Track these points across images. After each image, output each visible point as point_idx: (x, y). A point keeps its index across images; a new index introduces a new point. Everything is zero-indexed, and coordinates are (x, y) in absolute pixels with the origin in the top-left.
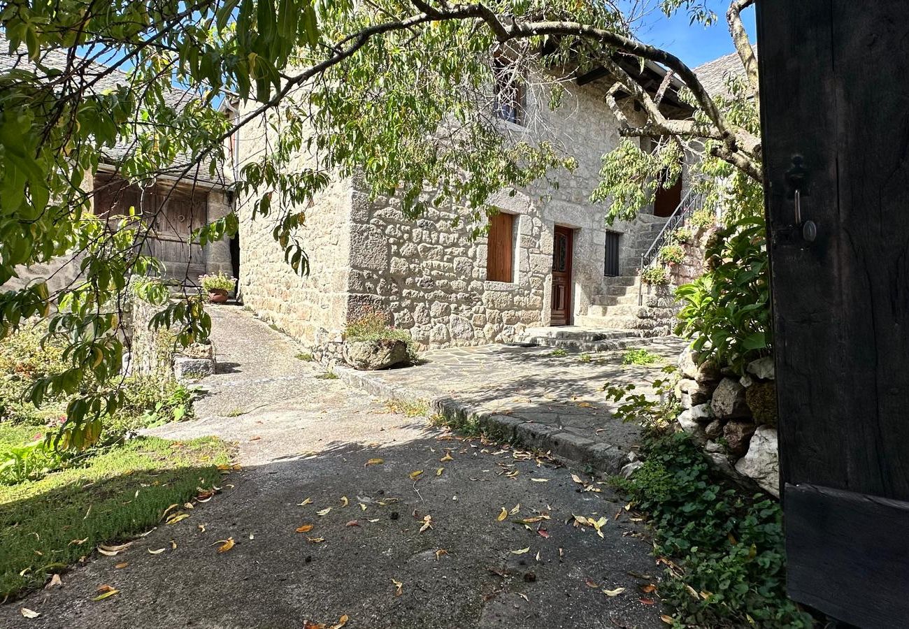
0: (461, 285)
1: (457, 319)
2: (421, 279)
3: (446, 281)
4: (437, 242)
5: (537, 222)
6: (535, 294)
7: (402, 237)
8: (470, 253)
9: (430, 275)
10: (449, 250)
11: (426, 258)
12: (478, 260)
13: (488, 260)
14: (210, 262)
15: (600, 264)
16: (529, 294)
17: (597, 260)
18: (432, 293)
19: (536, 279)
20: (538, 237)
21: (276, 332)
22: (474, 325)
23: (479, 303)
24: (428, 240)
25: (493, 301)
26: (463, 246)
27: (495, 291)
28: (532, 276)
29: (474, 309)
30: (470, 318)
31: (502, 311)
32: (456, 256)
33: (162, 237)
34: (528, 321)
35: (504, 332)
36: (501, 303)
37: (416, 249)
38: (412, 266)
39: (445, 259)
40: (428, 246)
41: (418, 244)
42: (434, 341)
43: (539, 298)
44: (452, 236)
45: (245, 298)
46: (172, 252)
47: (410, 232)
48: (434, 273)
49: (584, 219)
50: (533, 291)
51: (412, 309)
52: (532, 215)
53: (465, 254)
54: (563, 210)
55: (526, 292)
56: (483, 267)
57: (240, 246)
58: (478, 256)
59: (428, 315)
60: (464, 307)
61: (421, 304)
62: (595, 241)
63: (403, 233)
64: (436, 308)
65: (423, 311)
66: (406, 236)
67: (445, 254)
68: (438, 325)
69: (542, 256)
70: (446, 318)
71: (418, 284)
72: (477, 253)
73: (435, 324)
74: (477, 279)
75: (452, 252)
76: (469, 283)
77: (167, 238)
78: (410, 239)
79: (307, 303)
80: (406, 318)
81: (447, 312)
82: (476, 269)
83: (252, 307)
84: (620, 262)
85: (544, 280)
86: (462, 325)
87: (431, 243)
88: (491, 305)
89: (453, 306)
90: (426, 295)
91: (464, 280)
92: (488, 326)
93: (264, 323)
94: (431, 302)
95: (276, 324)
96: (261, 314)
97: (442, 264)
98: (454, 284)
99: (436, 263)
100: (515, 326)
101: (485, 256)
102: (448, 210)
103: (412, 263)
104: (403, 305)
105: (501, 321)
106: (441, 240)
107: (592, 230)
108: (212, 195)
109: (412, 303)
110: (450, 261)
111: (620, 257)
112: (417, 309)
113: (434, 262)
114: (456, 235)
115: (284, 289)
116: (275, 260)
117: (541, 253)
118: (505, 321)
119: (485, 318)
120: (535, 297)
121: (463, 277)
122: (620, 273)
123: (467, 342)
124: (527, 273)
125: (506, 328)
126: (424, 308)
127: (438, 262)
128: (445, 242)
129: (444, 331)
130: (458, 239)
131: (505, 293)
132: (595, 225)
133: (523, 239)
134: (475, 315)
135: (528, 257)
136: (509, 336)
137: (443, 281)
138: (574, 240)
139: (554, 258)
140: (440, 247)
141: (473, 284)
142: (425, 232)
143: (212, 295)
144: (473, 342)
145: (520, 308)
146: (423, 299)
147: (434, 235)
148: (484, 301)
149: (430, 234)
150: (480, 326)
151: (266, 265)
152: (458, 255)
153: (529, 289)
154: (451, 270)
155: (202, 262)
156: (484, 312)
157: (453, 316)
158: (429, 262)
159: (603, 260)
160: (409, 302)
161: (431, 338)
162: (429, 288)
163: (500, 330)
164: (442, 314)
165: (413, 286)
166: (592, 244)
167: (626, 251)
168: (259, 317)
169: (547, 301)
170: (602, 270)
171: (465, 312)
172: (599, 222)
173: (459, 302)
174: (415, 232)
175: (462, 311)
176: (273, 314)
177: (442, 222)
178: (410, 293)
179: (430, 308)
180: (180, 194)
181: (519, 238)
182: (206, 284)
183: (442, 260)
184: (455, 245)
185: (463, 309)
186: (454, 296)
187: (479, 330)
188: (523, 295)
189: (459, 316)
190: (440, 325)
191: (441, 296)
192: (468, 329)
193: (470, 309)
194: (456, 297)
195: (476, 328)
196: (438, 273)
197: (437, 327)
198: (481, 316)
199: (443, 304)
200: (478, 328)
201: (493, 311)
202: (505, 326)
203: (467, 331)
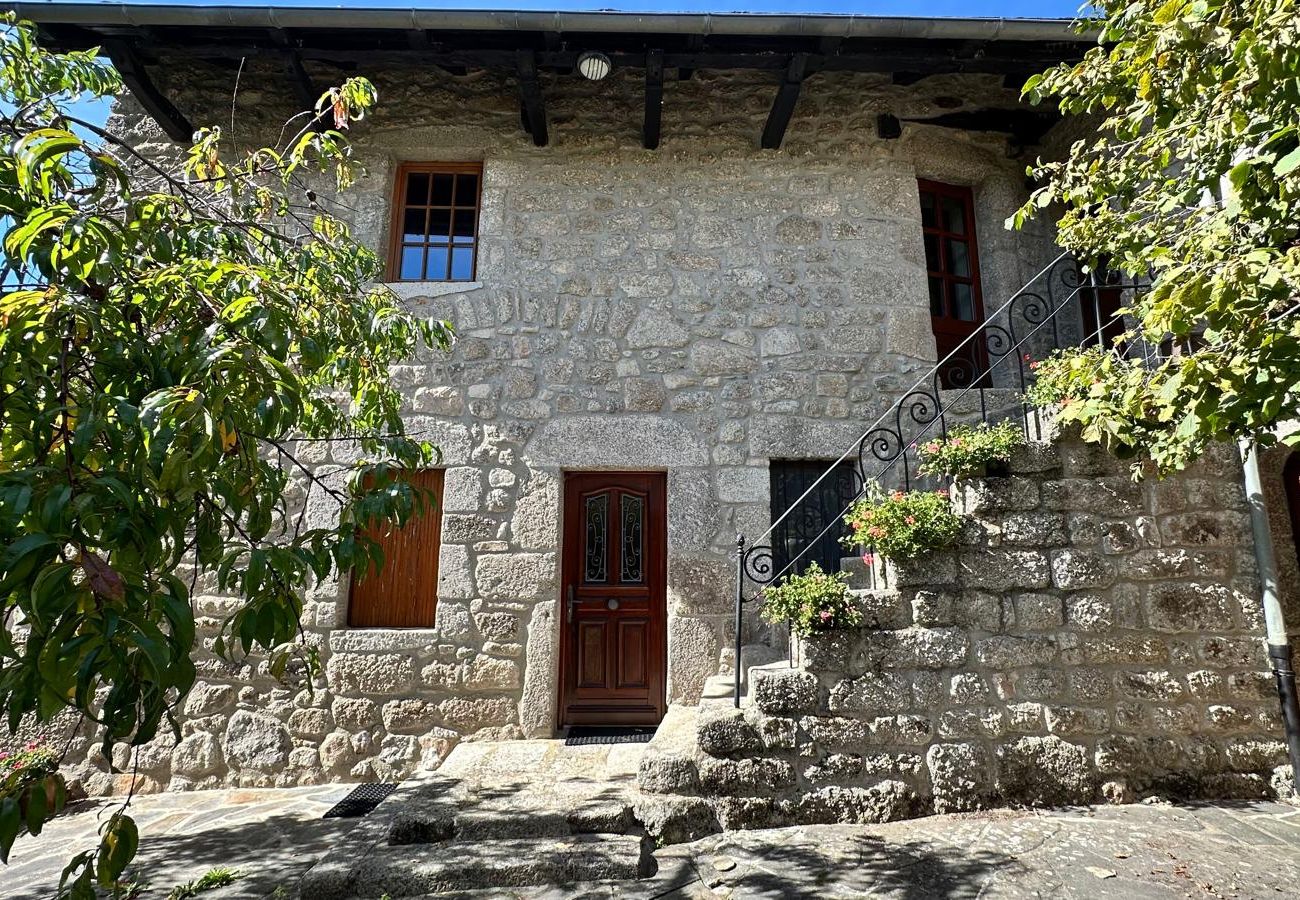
1: (247, 722)
6: (496, 654)
12: (314, 584)
16: (470, 655)
19: (496, 615)
20: (503, 511)
22: (295, 734)
23: (318, 683)
25: (353, 677)
27: (360, 653)
28: (483, 608)
29: (297, 699)
30: (284, 718)
31: (379, 700)
34: (465, 724)
35: (386, 752)
36: (376, 681)
39: (229, 590)
42: (178, 772)
43: (509, 663)
50: (487, 646)
52: (484, 463)
54: (592, 435)
55: (461, 650)
56: (328, 599)
60: (276, 691)
64: (194, 697)
68: (198, 733)
70: (218, 719)
73: (190, 732)
74: (312, 628)
81: (220, 704)
82: (309, 604)
86: (257, 735)
88: (346, 686)
89: (241, 694)
92: (336, 736)
100: (421, 738)
105: (373, 723)
107: (710, 468)
117: (515, 548)
118: (387, 724)
119: (327, 717)
123: (263, 778)
124: (467, 602)
125: (390, 744)
129: (206, 749)
131: (388, 658)
132: (723, 455)
133: (452, 523)
134: (298, 711)
135: (472, 564)
137: (217, 637)
141: (303, 638)
144: (280, 779)
145: (440, 693)
148: (330, 678)
150: (309, 737)
153: (473, 642)
156: (326, 704)
157: (240, 714)
161: (174, 765)
163: (369, 750)
164: (208, 709)
166: (715, 505)
171: (273, 704)
173: (259, 684)
175: (265, 702)
179: (182, 700)
181: (445, 519)
183: (220, 593)
185: (269, 698)
186: (246, 669)
187: (308, 746)
188: (450, 659)
189: (254, 716)
190: (202, 733)
191: (213, 670)
192: (272, 745)
193: (291, 697)
194: (253, 671)
195: (299, 742)
196: (207, 622)
197: (192, 737)
198: (314, 712)
199: (215, 688)
200: (305, 742)
201: (351, 700)
202: (389, 736)
203: (269, 750)
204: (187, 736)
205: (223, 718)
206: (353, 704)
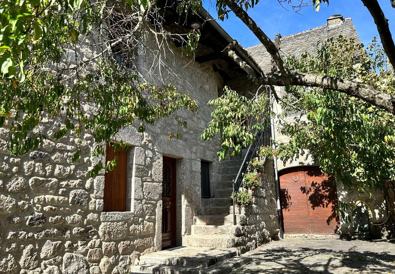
0: (76, 219)
1: (72, 258)
2: (30, 217)
3: (59, 217)
4: (52, 175)
5: (149, 153)
6: (149, 220)
7: (10, 170)
8: (88, 185)
9: (42, 211)
10: (64, 183)
11: (38, 193)
12: (95, 191)
13: (105, 190)
15: (198, 188)
16: (143, 221)
17: (195, 185)
18: (43, 233)
19: (149, 205)
20: (150, 167)
22: (90, 261)
23: (95, 237)
24: (41, 172)
25: (109, 232)
26: (80, 178)
27: (111, 222)
28: (146, 203)
29: (89, 244)
30: (85, 254)
31: (118, 242)
32: (72, 189)
34: (141, 249)
35: (120, 263)
36: (117, 234)
37: (26, 183)
38: (20, 203)
39: (60, 193)
40: (41, 179)
41: (30, 177)
43: (152, 224)
44: (68, 169)
47: (20, 165)
48: (46, 208)
49: (185, 151)
50: (147, 217)
51: (17, 254)
52: (145, 147)
53: (82, 185)
54: (169, 143)
55: (140, 219)
56: (100, 198)
58: (95, 188)
59: (38, 258)
60: (79, 243)
61: (30, 246)
62: (194, 169)
63: (12, 165)
64: (47, 249)
65: (32, 255)
66: (14, 169)
67: (60, 187)
68: (50, 267)
69: (155, 184)
70: (59, 258)
71: (27, 223)
72: (95, 184)
73: (46, 267)
74: (94, 211)
75: (67, 185)
76: (84, 217)
78: (20, 172)
80: (10, 264)
81: (59, 251)
82: (93, 200)
84: (211, 185)
85: (155, 206)
86: (76, 263)
87: (44, 176)
88: (107, 237)
89: (66, 245)
90: (36, 235)
91: (80, 213)
92: (104, 260)
94: (42, 243)
97: (56, 198)
98: (69, 219)
99: (48, 197)
100: (131, 256)
101: (102, 186)
102: (66, 142)
103: (21, 199)
104: (7, 250)
105: (116, 252)
106: (57, 171)
107: (191, 160)
109: (18, 246)
110: (66, 194)
111: (211, 181)
112: (25, 252)
113: (47, 197)
114: (73, 167)
117: (153, 181)
118: (120, 251)
119: (101, 252)
120: (148, 223)
121: (79, 210)
122: (212, 195)
124: (141, 200)
125: (122, 260)
126: (32, 251)
127: (52, 196)
128: (60, 174)
130: (75, 170)
131: (120, 223)
132: (193, 156)
133: (137, 169)
134: (90, 250)
135: (142, 186)
136: (125, 268)
137: (57, 217)
138: (178, 168)
139: (163, 186)
140: (54, 180)
141: (90, 216)
142: (37, 164)
145: (135, 237)
146: (31, 240)
147: (48, 168)
148: (101, 233)
149: (44, 167)
150: (95, 261)
152: (75, 188)
153: (143, 216)
154: (66, 203)
156: (100, 246)
157: (67, 255)
158: (42, 197)
159: (200, 184)
160: (14, 245)
162: (41, 226)
163: (116, 263)
165: (21, 225)
166: (191, 171)
167: (215, 176)
169: (158, 225)
170: (199, 193)
171: (80, 248)
172: (195, 153)
173: (74, 239)
174: (26, 165)
175: (77, 248)
177: (57, 154)
178: (16, 235)
179: (39, 251)
181: (134, 166)
183: (56, 194)
184: (71, 177)
185: (78, 246)
186: (68, 232)
187: (95, 265)
188: (137, 223)
189: (74, 254)
190: (51, 267)
191: (54, 234)
192: (83, 267)
193: (86, 244)
194: (71, 233)
195: (92, 264)
196: (51, 209)
197: (48, 270)
198: (96, 250)
199: (56, 242)
200: (94, 264)
201: (109, 243)
202: (121, 257)
203: (82, 269)
204: (45, 269)
205: (60, 258)
206: (110, 244)
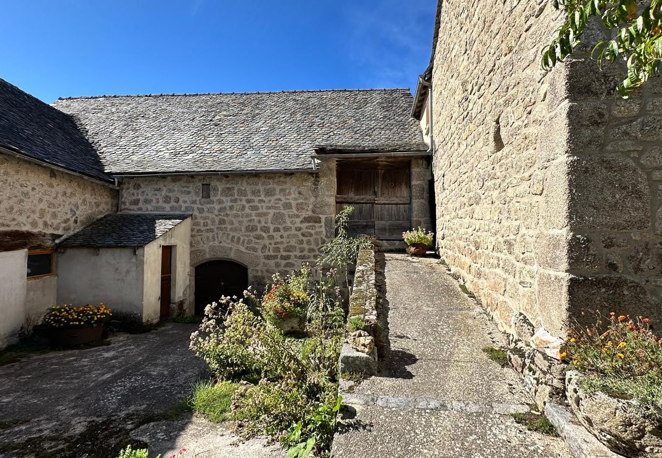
14: (414, 219)
21: (466, 295)
33: (379, 202)
45: (441, 251)
46: (386, 213)
57: (436, 203)
77: (382, 202)
79: (499, 271)
83: (447, 261)
93: (455, 282)
95: (467, 285)
96: (454, 270)
108: (413, 162)
115: (474, 249)
116: (463, 216)
143: (413, 249)
151: (455, 221)
155: (408, 219)
168: (452, 272)
176: (464, 273)
180: (391, 166)
182: (408, 239)
